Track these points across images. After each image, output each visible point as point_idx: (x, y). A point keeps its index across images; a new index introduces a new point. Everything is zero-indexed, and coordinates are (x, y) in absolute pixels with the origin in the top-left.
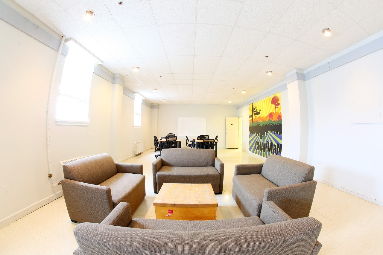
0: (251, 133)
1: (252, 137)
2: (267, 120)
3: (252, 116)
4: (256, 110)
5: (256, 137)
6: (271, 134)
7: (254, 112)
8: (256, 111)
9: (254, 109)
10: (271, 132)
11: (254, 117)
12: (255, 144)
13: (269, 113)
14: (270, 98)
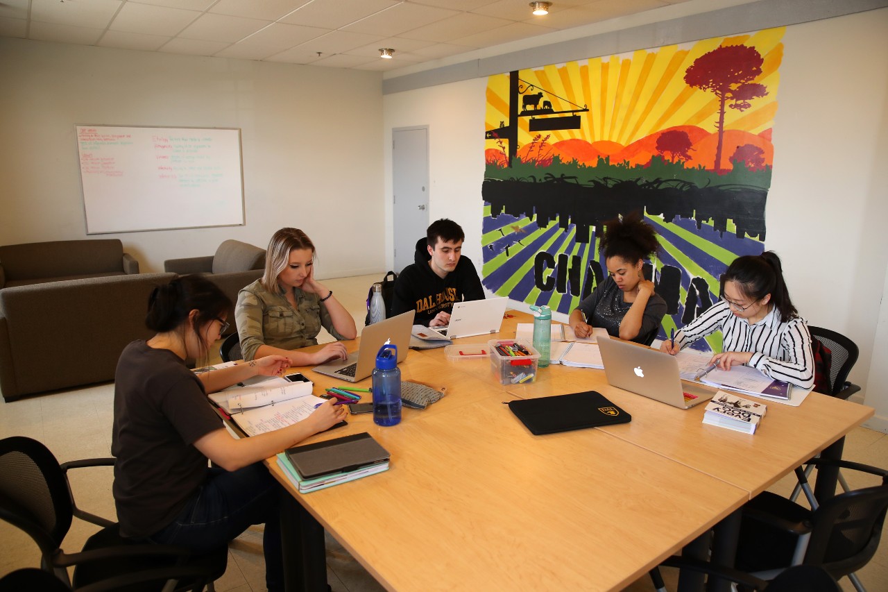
0: (495, 211)
1: (508, 230)
2: (643, 158)
3: (508, 132)
4: (540, 105)
5: (541, 231)
6: (671, 227)
7: (525, 113)
8: (551, 112)
9: (531, 100)
10: (667, 220)
11: (525, 137)
12: (531, 263)
13: (665, 126)
14: (686, 53)
